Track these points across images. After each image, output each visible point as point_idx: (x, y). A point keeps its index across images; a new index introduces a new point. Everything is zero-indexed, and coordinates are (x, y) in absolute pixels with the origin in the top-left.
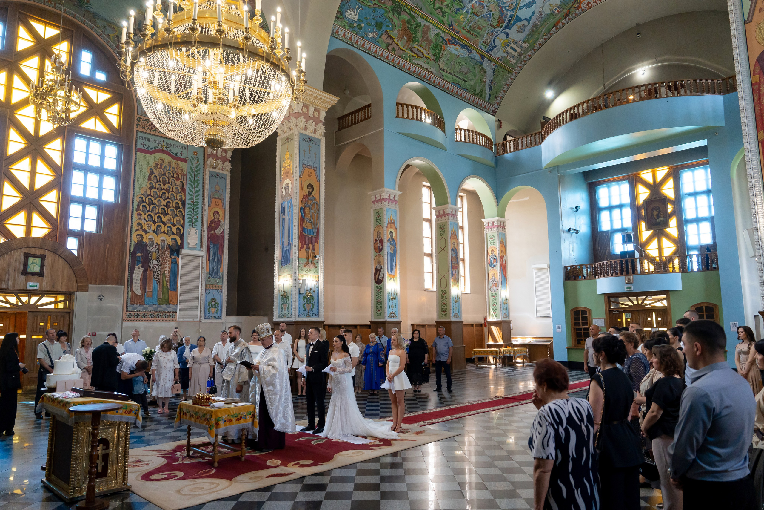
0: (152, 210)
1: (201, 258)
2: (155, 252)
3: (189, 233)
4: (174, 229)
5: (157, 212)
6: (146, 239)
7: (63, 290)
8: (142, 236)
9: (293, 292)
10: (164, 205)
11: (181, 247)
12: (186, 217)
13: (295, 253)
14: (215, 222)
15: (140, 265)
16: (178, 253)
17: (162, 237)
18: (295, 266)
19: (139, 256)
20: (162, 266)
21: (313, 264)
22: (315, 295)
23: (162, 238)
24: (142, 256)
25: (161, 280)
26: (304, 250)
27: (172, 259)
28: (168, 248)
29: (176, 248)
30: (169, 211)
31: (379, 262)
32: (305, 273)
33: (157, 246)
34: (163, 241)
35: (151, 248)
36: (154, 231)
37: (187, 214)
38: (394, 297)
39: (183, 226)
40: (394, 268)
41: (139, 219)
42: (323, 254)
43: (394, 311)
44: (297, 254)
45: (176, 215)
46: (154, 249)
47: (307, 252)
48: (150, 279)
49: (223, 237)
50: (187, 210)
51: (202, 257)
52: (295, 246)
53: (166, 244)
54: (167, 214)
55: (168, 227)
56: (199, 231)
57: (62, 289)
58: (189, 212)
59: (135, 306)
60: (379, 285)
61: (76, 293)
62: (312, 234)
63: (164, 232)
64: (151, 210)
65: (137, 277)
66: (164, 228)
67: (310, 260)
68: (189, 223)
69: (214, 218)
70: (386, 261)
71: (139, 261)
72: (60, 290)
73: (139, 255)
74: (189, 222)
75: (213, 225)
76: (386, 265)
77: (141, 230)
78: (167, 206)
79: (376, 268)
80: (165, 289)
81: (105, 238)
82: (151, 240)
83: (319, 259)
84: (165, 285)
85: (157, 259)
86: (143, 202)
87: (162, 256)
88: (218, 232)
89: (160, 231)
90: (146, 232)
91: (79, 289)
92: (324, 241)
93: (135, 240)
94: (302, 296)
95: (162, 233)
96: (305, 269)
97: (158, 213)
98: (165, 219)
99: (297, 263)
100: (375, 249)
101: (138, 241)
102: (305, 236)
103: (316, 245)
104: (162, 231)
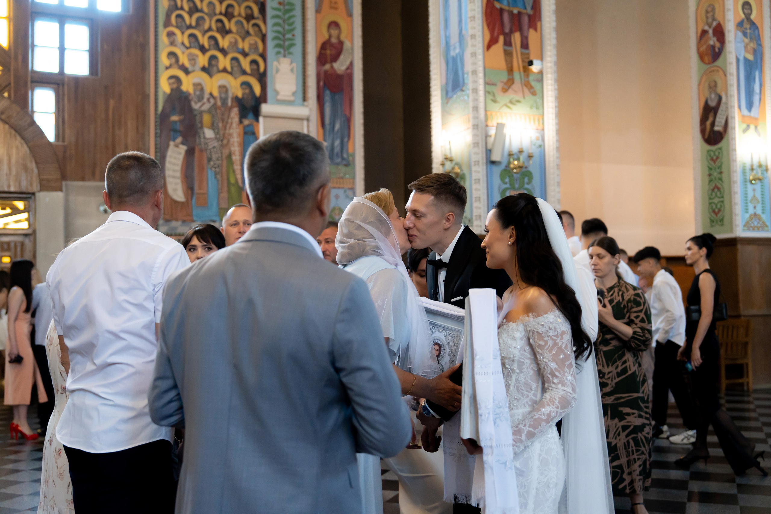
0: (198, 25)
1: (305, 123)
2: (209, 111)
3: (278, 71)
4: (245, 63)
5: (206, 26)
6: (187, 85)
7: (12, 189)
8: (178, 80)
9: (474, 158)
10: (221, 13)
11: (263, 98)
12: (270, 36)
13: (474, 54)
14: (332, 45)
15: (179, 140)
16: (256, 113)
17: (221, 79)
18: (475, 90)
19: (175, 122)
20: (225, 142)
21: (528, 85)
22: (533, 166)
23: (222, 82)
24: (181, 121)
25: (224, 169)
26: (499, 47)
27: (246, 127)
28: (235, 104)
29: (252, 103)
30: (231, 25)
31: (713, 87)
32: (505, 110)
33: (212, 101)
34: (223, 89)
35: (199, 104)
36: (204, 69)
37: (270, 30)
38: (760, 175)
39: (263, 56)
40: (756, 98)
41: (172, 44)
42: (554, 58)
43: (759, 211)
44: (480, 57)
45: (248, 33)
46: (206, 107)
47: (508, 54)
48: (202, 169)
49: (349, 76)
50: (270, 22)
51: (308, 120)
52: (473, 37)
53: (230, 95)
54: (229, 32)
55: (234, 59)
56: (297, 65)
57: (9, 186)
58: (276, 24)
59: (174, 224)
60: (714, 148)
61: (37, 194)
62: (520, 4)
63: (225, 70)
64: (194, 23)
65: (174, 164)
66: (224, 62)
67: (517, 76)
68: (277, 49)
69: (330, 36)
70: (733, 80)
71: (175, 131)
72: (6, 189)
73: (175, 118)
74: (278, 46)
75: (328, 52)
76: (733, 91)
77: (176, 66)
78: (229, 15)
79: (706, 103)
80: (233, 189)
81: (106, 87)
82: (199, 87)
83: (541, 73)
84: (232, 181)
85: (213, 126)
86: (177, 8)
87: (223, 120)
88: (340, 66)
89: (215, 69)
90: (187, 71)
91: (45, 186)
92: (554, 24)
93: (165, 87)
94: (497, 171)
95: (219, 71)
96: (503, 98)
97: (210, 29)
98: (224, 42)
99: (481, 81)
100: (701, 57)
101: (172, 90)
102: (501, 10)
103: (532, 35)
104: (221, 67)
